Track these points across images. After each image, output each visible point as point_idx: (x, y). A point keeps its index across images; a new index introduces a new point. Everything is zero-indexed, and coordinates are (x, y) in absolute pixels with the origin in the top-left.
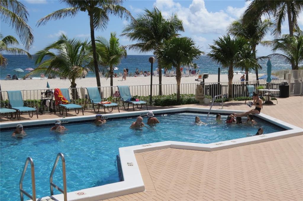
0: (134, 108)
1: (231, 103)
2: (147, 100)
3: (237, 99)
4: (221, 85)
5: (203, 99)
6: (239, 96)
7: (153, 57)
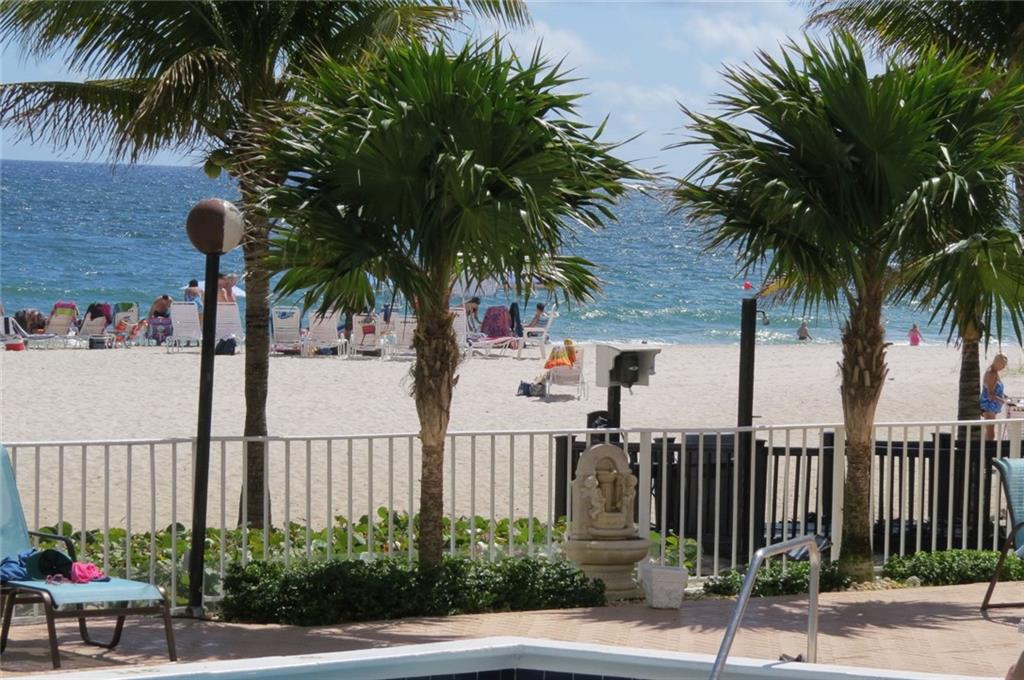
0: (54, 640)
1: (869, 604)
2: (158, 570)
3: (914, 571)
4: (760, 443)
5: (630, 562)
6: (926, 547)
7: (226, 205)
